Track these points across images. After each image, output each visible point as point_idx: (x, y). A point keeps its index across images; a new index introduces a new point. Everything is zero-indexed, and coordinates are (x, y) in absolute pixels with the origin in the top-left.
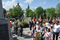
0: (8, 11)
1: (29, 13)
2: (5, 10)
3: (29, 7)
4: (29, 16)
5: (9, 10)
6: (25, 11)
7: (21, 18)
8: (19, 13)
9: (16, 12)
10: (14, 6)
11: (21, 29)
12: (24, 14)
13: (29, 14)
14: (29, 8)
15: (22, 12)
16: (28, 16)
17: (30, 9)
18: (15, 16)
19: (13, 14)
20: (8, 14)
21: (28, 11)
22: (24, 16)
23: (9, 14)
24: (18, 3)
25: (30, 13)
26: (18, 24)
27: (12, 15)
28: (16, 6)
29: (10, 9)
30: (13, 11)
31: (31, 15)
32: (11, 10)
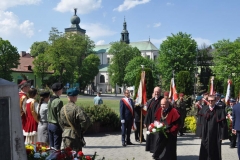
0: (24, 54)
1: (125, 65)
2: (14, 49)
3: (128, 34)
4: (126, 82)
5: (32, 48)
6: (110, 53)
7: (89, 87)
8: (80, 62)
9: (62, 59)
10: (54, 29)
11: (73, 137)
12: (104, 72)
13: (127, 69)
14: (128, 42)
15: (93, 60)
16: (120, 81)
17: (132, 45)
18: (58, 77)
19: (51, 70)
20: (26, 70)
21: (125, 55)
22: (102, 78)
23: (30, 68)
24: (74, 17)
25: (131, 63)
26: (64, 110)
27: (43, 75)
28: (67, 30)
29: (37, 44)
30: (48, 57)
31: (134, 72)
32: (39, 49)
